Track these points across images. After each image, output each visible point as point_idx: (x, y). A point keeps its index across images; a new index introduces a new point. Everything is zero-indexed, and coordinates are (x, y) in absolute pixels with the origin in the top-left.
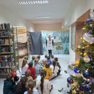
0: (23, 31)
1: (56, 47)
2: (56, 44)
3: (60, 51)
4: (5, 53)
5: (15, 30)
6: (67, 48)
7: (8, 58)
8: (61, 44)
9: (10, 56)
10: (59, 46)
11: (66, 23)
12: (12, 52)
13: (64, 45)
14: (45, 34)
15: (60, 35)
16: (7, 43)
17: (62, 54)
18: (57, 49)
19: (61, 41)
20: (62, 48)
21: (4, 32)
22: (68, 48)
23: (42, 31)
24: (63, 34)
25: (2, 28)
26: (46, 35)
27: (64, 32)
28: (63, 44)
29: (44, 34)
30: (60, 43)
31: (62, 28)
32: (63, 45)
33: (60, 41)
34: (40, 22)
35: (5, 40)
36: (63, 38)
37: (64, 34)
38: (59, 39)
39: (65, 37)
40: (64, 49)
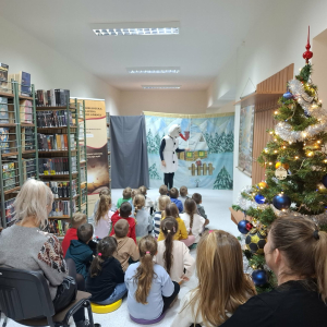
0: (98, 112)
1: (189, 164)
2: (189, 155)
3: (202, 178)
4: (54, 173)
5: (81, 108)
6: (224, 169)
7: (63, 189)
8: (205, 157)
9: (69, 184)
10: (199, 164)
11: (223, 92)
12: (74, 171)
13: (215, 161)
14: (158, 124)
15: (202, 126)
16: (59, 146)
17: (209, 187)
18: (193, 173)
19: (207, 148)
20: (210, 168)
21: (52, 115)
22: (228, 169)
23: (145, 112)
24: (211, 125)
25: (49, 103)
26: (158, 127)
27: (216, 119)
28: (211, 155)
29: (153, 122)
30: (202, 154)
31: (210, 104)
32: (214, 159)
33: (202, 146)
34: (138, 85)
35: (54, 137)
36: (214, 137)
37: (215, 124)
38: (201, 140)
39: (219, 134)
40: (216, 173)
